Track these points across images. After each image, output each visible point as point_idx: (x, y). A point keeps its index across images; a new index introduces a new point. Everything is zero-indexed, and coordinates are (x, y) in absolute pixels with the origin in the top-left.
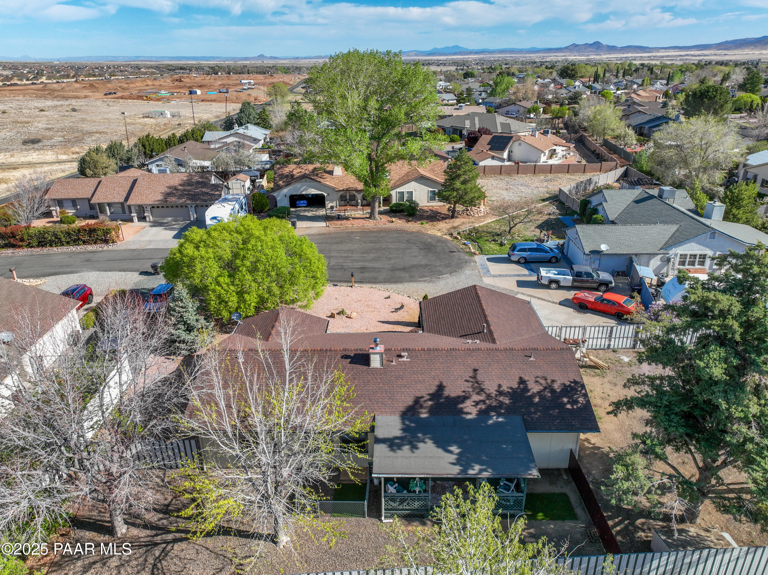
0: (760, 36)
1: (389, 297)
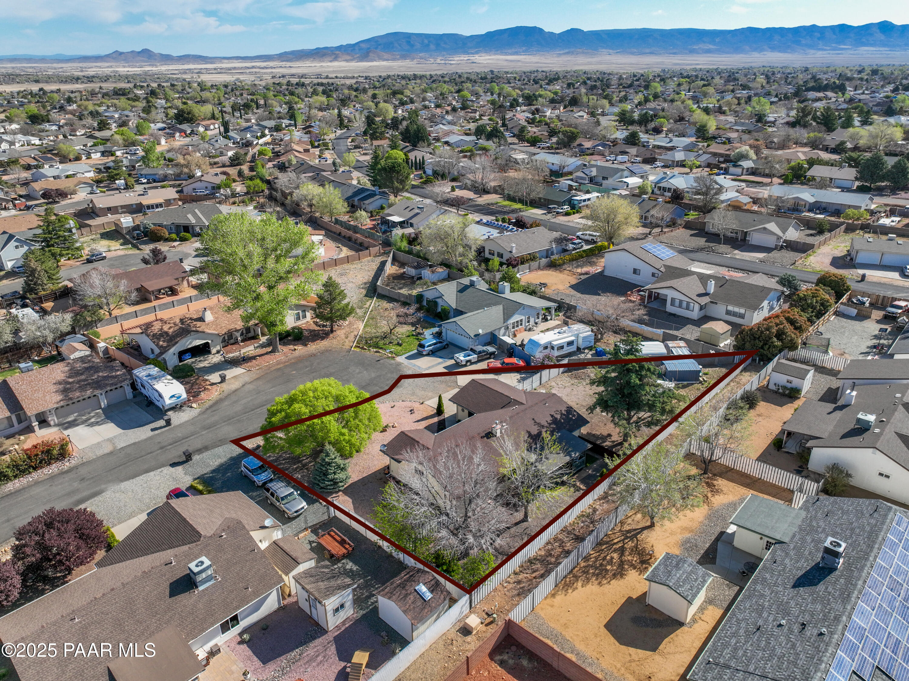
1: (394, 406)
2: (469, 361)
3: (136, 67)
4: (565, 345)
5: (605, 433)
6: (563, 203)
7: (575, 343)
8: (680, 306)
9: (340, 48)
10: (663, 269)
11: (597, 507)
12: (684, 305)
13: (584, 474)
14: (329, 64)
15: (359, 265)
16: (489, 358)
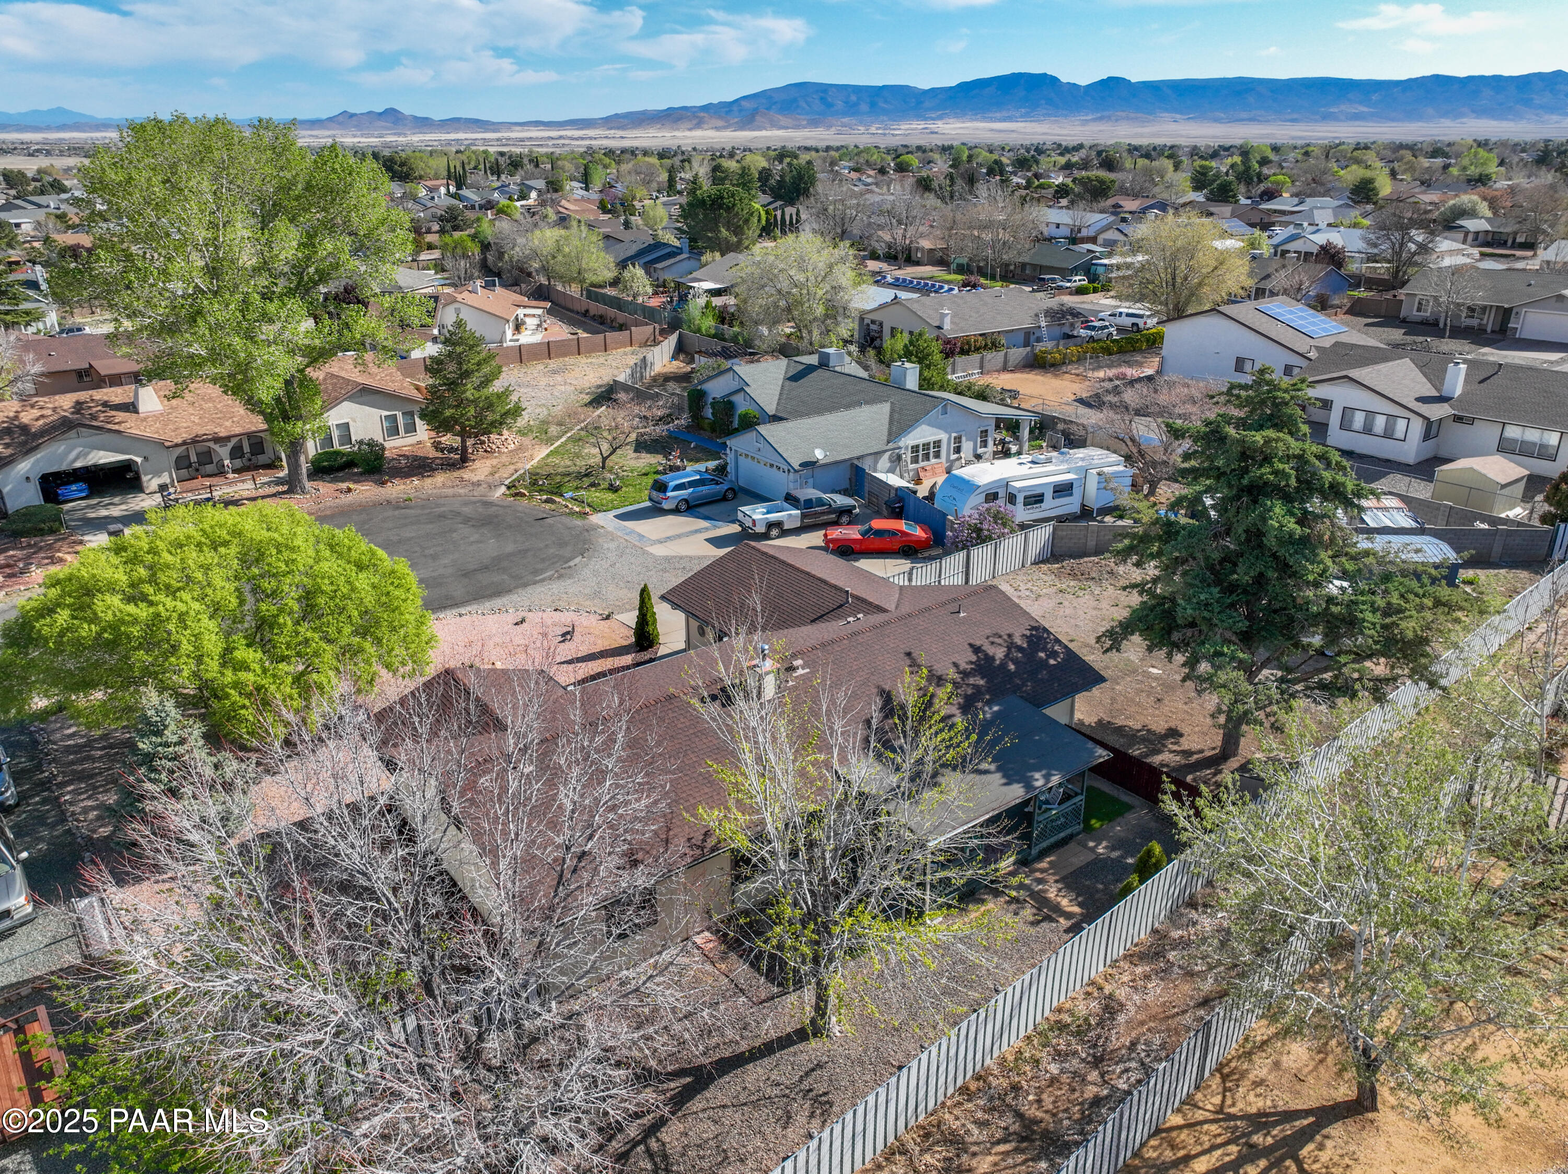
0: (665, 107)
1: (523, 621)
2: (778, 524)
3: (373, 136)
4: (1048, 495)
5: (1160, 726)
6: (1075, 271)
7: (1077, 491)
8: (1368, 430)
9: (707, 108)
10: (1313, 355)
11: (1122, 994)
12: (1380, 423)
13: (1077, 858)
14: (688, 133)
15: (602, 360)
16: (836, 523)
